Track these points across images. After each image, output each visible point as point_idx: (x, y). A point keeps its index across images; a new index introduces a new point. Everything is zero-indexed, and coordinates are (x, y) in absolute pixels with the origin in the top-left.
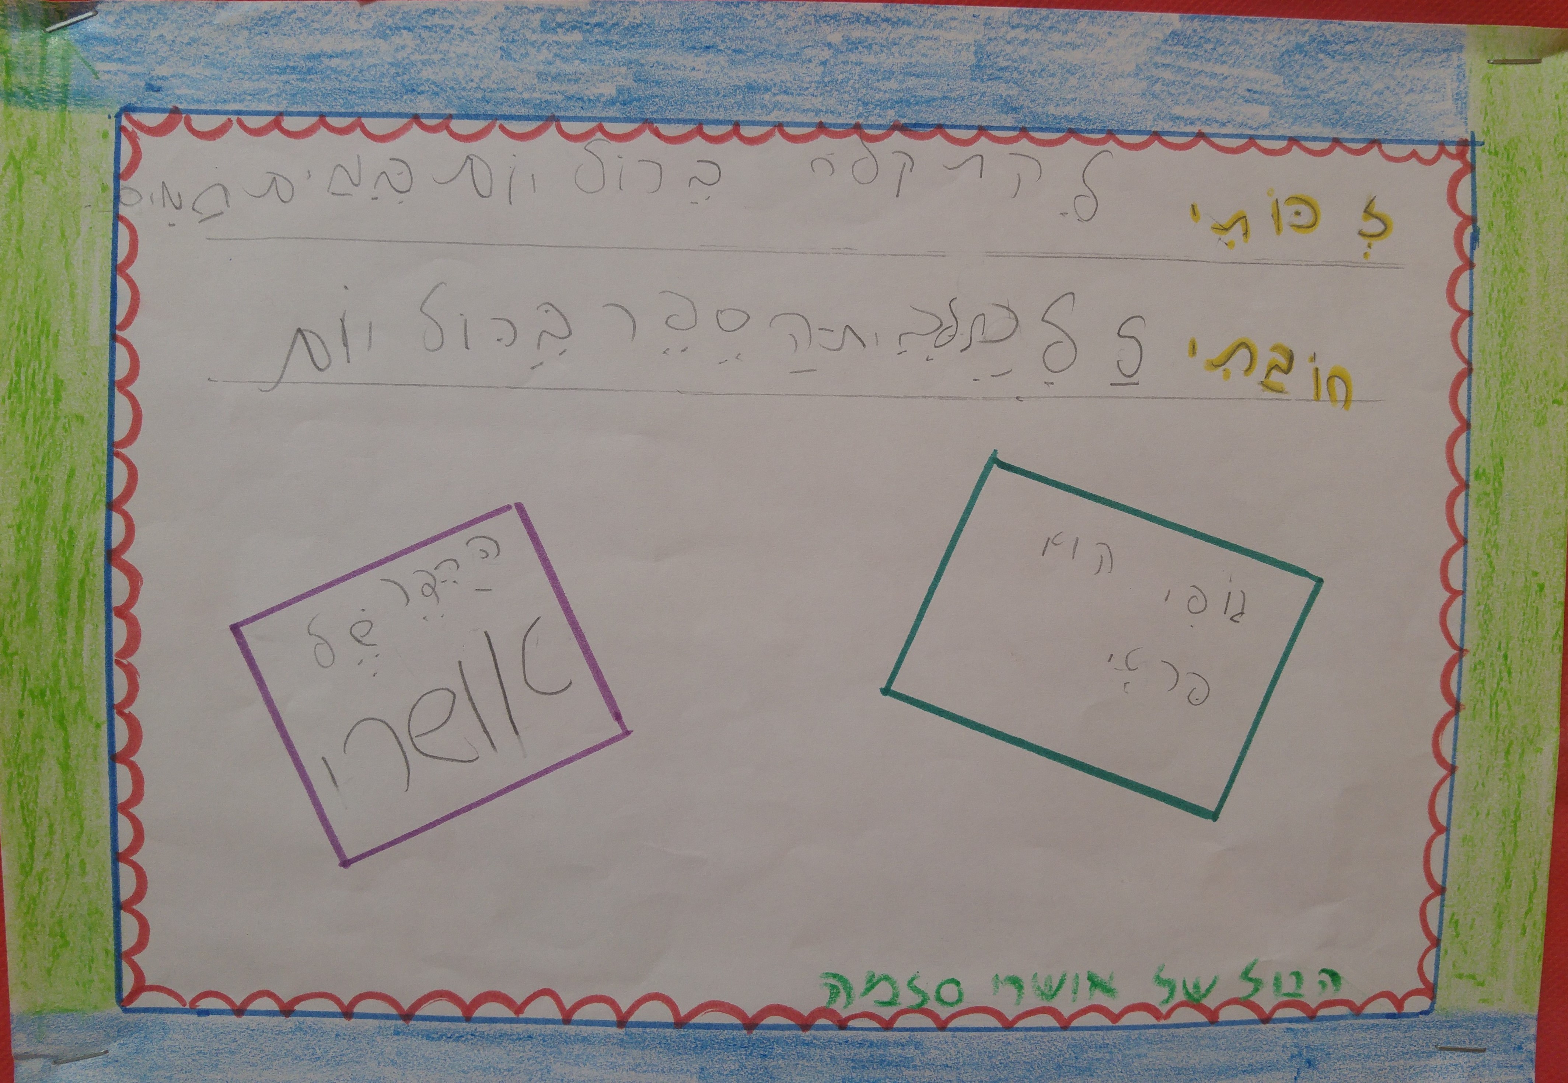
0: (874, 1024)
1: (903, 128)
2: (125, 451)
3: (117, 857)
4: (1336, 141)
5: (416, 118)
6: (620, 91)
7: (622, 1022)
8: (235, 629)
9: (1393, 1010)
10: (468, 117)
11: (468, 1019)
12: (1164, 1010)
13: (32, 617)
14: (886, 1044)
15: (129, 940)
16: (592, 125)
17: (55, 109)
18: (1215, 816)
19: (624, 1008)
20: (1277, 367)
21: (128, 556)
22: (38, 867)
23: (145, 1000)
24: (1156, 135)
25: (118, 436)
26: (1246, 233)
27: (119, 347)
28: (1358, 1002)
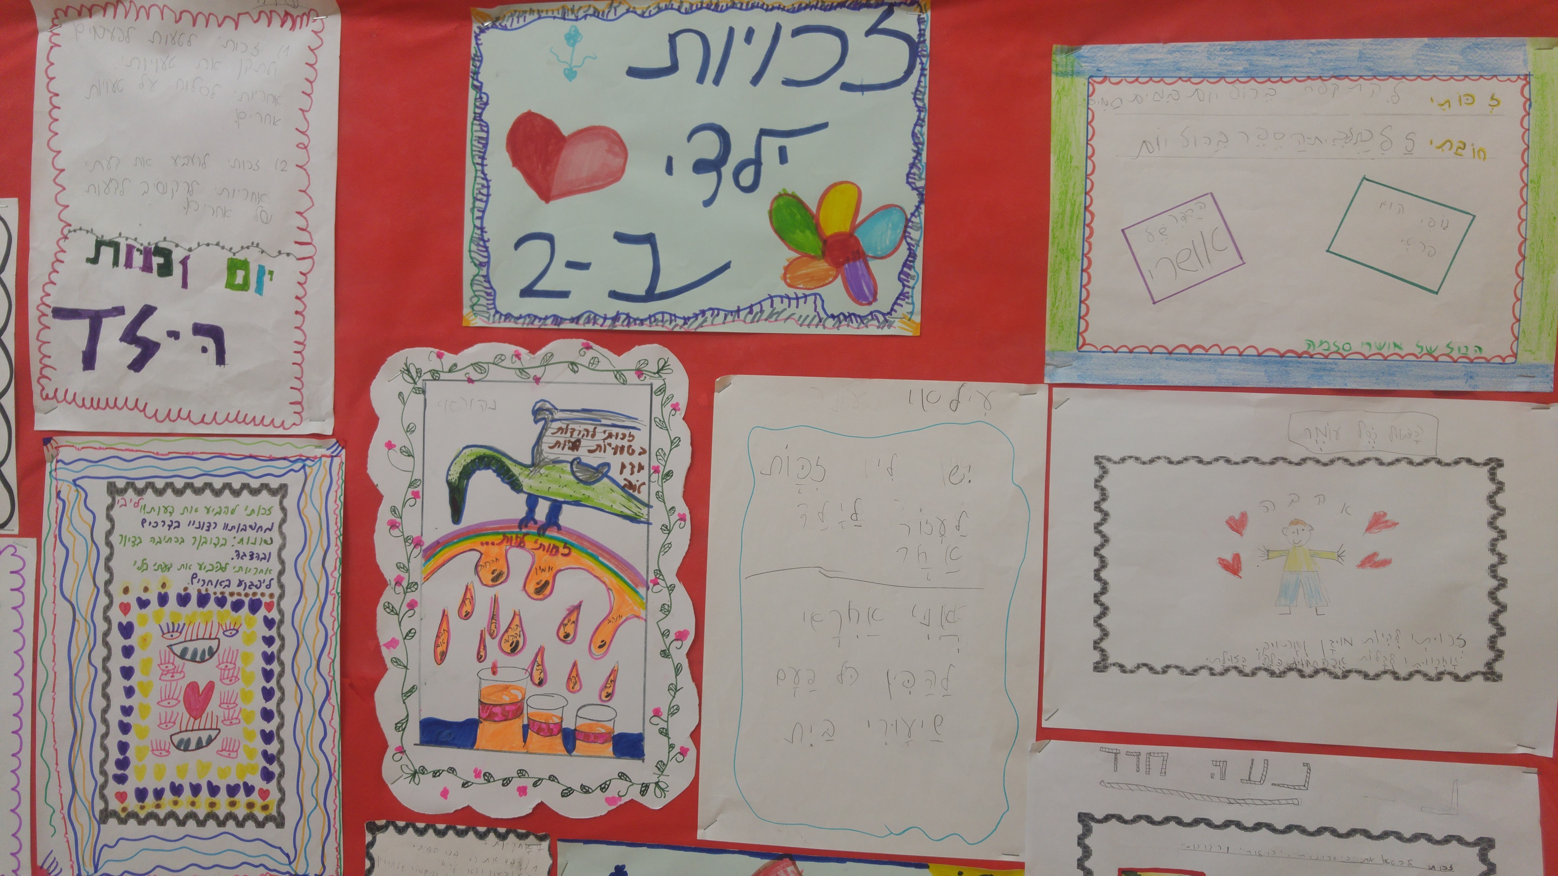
0: (1322, 357)
1: (1335, 77)
2: (1091, 177)
3: (1081, 302)
4: (1481, 76)
5: (1180, 78)
6: (1244, 69)
7: (1240, 355)
8: (1123, 231)
9: (1501, 362)
10: (1196, 77)
11: (1190, 354)
12: (1419, 355)
13: (1062, 226)
14: (1325, 363)
15: (1082, 329)
16: (1235, 79)
17: (1070, 77)
18: (1437, 293)
19: (1241, 350)
20: (1460, 148)
21: (1091, 208)
22: (1057, 305)
23: (1085, 348)
24: (1419, 76)
25: (1089, 173)
26: (1449, 106)
27: (1089, 146)
28: (1489, 358)
